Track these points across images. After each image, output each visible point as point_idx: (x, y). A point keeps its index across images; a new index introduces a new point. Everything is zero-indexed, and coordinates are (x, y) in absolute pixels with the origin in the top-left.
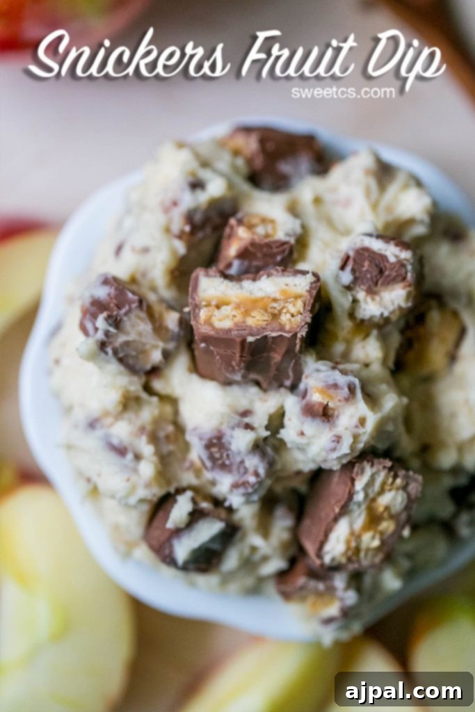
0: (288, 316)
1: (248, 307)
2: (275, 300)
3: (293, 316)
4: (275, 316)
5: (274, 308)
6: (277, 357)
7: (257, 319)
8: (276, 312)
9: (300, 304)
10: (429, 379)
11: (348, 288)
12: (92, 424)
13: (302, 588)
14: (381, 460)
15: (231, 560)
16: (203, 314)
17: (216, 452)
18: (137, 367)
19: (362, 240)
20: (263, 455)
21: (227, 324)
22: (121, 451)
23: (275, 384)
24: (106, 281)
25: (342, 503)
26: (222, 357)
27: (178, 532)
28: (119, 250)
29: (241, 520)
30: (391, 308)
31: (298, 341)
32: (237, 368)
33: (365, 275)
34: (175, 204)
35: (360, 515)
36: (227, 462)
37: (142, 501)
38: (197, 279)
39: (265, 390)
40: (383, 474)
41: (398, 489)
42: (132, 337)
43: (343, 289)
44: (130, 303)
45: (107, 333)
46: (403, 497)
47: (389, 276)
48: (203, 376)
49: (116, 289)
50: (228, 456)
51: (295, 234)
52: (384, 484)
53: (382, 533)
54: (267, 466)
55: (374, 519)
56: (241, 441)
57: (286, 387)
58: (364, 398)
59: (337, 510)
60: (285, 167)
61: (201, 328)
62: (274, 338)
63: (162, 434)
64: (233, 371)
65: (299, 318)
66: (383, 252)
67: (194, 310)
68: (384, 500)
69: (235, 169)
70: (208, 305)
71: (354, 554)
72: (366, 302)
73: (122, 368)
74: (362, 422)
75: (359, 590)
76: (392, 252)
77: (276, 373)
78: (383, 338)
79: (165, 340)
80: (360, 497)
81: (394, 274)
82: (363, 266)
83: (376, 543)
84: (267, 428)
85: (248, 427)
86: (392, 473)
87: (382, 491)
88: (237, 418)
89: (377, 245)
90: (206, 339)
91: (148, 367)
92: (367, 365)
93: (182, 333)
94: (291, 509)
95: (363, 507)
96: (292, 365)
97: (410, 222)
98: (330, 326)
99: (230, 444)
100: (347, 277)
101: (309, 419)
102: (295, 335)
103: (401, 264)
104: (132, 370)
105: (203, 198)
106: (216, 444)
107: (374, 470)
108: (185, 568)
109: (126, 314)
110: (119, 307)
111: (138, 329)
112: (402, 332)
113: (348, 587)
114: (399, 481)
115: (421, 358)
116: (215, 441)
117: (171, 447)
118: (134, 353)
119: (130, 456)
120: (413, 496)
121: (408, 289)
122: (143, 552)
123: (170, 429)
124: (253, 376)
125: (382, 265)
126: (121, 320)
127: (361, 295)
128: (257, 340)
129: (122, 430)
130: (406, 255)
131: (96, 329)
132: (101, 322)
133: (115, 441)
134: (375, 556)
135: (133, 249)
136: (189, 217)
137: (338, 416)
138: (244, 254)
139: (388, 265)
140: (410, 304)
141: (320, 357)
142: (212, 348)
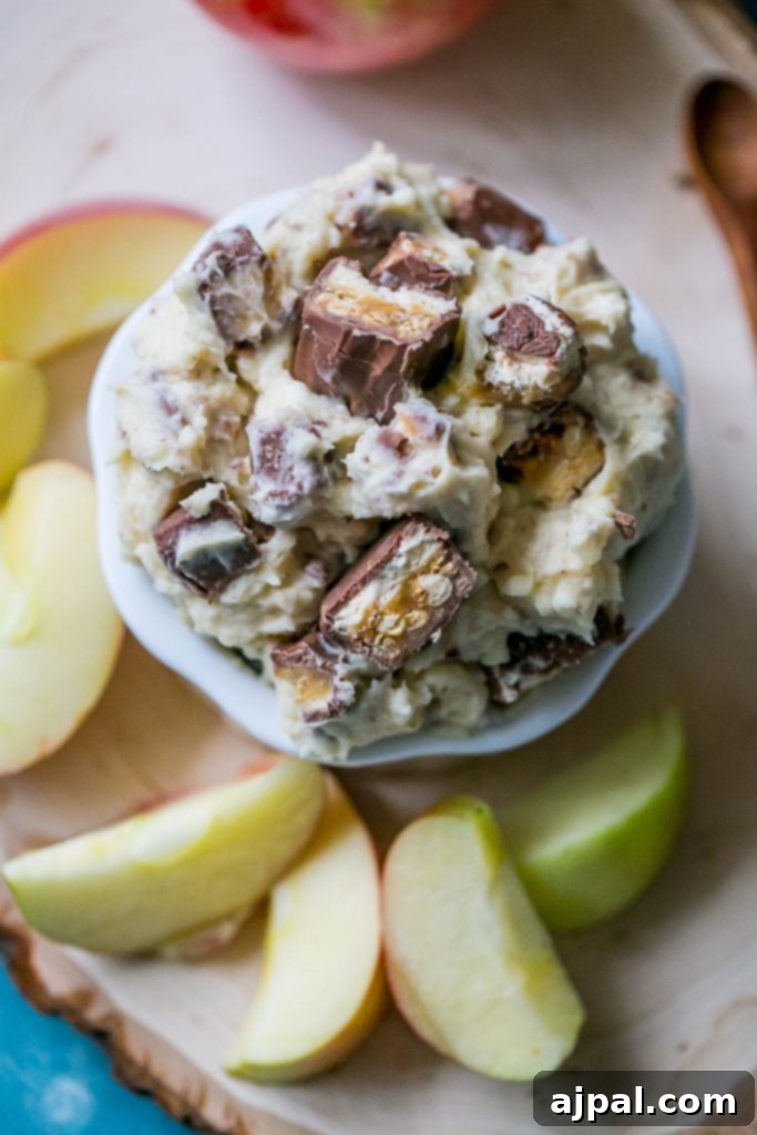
0: (408, 328)
1: (372, 305)
2: (403, 311)
3: (413, 330)
4: (393, 324)
5: (398, 317)
6: (378, 369)
8: (398, 320)
9: (426, 322)
10: (542, 505)
11: (490, 340)
15: (236, 592)
16: (321, 297)
17: (269, 451)
18: (230, 331)
19: (527, 300)
20: (317, 470)
22: (170, 409)
26: (321, 345)
27: (192, 522)
29: (267, 552)
30: (526, 382)
31: (406, 358)
32: (330, 363)
33: (513, 333)
34: (351, 195)
35: (393, 587)
36: (276, 466)
38: (335, 265)
39: (352, 414)
41: (445, 575)
42: (238, 292)
43: (482, 337)
44: (251, 254)
45: (213, 275)
46: (447, 587)
47: (538, 344)
48: (294, 376)
49: (245, 239)
50: (279, 457)
51: (461, 271)
52: (432, 560)
53: (408, 624)
54: (315, 483)
55: (406, 601)
57: (376, 420)
63: (223, 418)
64: (326, 367)
66: (543, 318)
67: (315, 290)
70: (332, 292)
71: (368, 630)
72: (501, 363)
73: (212, 322)
74: (436, 472)
77: (371, 393)
78: (506, 421)
79: (271, 316)
80: (399, 562)
81: (543, 344)
82: (514, 322)
83: (397, 631)
86: (446, 552)
87: (426, 570)
91: (241, 337)
92: (473, 434)
93: (293, 318)
96: (391, 390)
97: (595, 327)
98: (451, 376)
99: (287, 441)
101: (381, 448)
102: (404, 347)
104: (223, 331)
105: (383, 201)
106: (274, 440)
107: (428, 537)
109: (242, 263)
111: (247, 286)
113: (349, 677)
114: (450, 566)
115: (542, 474)
116: (273, 436)
117: (227, 437)
118: (232, 313)
119: (177, 417)
120: (459, 594)
121: (553, 368)
122: (148, 551)
123: (236, 419)
124: (346, 389)
125: (535, 330)
126: (233, 268)
127: (499, 354)
128: (362, 337)
129: (183, 391)
133: (170, 399)
135: (286, 223)
136: (360, 215)
137: (413, 458)
139: (541, 332)
140: (546, 387)
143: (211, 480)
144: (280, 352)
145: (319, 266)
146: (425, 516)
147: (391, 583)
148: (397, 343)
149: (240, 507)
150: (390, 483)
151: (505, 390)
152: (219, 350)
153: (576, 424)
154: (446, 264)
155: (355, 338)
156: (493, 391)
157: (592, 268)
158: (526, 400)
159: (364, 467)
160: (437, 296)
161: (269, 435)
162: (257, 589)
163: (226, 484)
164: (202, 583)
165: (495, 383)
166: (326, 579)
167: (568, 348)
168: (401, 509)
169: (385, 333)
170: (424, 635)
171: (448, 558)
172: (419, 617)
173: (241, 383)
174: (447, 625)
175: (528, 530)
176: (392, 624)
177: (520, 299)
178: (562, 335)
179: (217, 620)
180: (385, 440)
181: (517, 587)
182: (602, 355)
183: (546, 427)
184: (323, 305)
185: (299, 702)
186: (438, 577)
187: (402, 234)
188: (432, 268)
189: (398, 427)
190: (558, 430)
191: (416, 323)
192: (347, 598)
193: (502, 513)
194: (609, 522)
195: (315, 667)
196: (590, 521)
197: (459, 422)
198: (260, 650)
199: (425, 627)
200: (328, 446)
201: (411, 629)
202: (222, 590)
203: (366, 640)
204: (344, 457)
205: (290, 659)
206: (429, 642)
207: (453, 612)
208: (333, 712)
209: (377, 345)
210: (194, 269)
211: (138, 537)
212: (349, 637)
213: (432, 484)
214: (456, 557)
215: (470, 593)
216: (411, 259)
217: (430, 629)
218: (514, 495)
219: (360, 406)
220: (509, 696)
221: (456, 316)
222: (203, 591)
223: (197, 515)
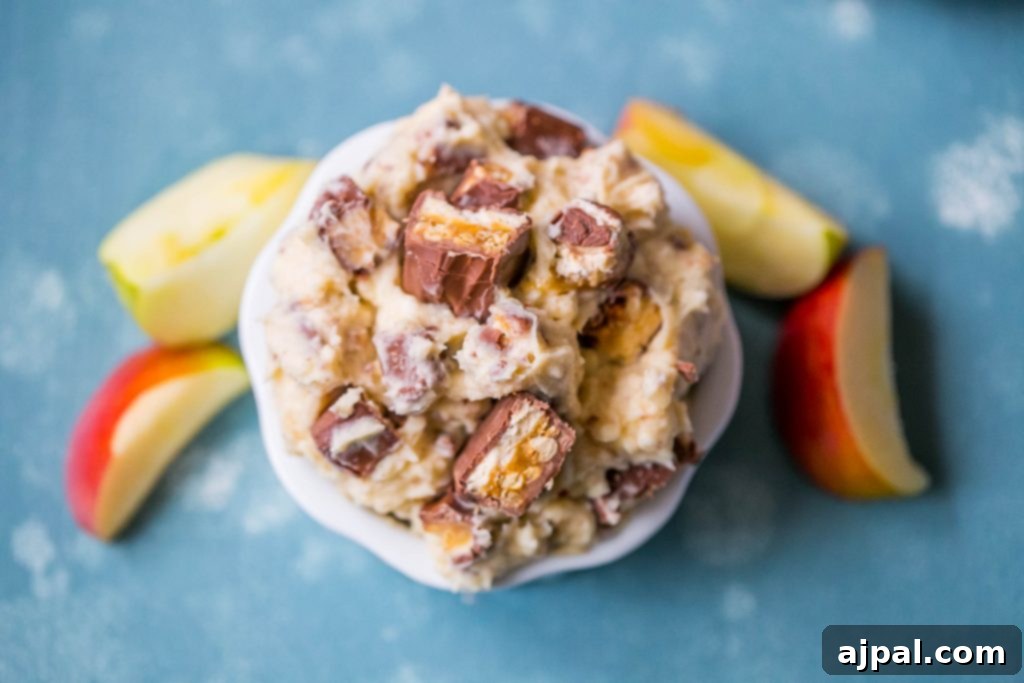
0: (492, 244)
1: (458, 229)
2: (485, 229)
3: (496, 245)
4: (480, 242)
5: (482, 235)
6: (472, 279)
7: (463, 241)
8: (483, 238)
9: (505, 237)
10: (617, 363)
11: (555, 242)
12: (295, 306)
13: (442, 516)
14: (541, 403)
16: (418, 227)
18: (348, 263)
20: (436, 368)
21: (436, 238)
22: (311, 333)
23: (467, 313)
24: (344, 179)
25: (496, 433)
27: (341, 422)
28: (367, 165)
30: (590, 269)
31: (493, 269)
36: (402, 368)
37: (315, 383)
39: (456, 316)
40: (540, 415)
41: (550, 436)
44: (357, 199)
45: (328, 222)
46: (553, 446)
47: (593, 238)
50: (404, 361)
52: (538, 426)
53: (526, 478)
55: (522, 461)
56: (418, 348)
57: (476, 318)
58: (538, 337)
59: (489, 439)
60: (544, 144)
61: (412, 236)
62: (474, 259)
63: (353, 333)
64: (430, 283)
65: (500, 247)
68: (536, 443)
69: (496, 128)
70: (426, 221)
71: (495, 489)
74: (531, 358)
75: (494, 535)
76: (602, 218)
78: (580, 303)
80: (512, 432)
81: (598, 237)
82: (571, 223)
83: (518, 485)
84: (446, 344)
85: (429, 337)
86: (548, 418)
87: (534, 435)
88: (422, 329)
89: (590, 209)
90: (414, 248)
91: (358, 266)
93: (397, 244)
94: (453, 440)
95: (515, 444)
97: (638, 214)
98: (531, 275)
100: (555, 231)
101: (484, 344)
102: (490, 261)
103: (608, 230)
104: (343, 264)
105: (454, 136)
106: (397, 347)
107: (532, 409)
108: (337, 463)
109: (351, 208)
110: (347, 200)
112: (601, 307)
114: (553, 429)
115: (613, 339)
116: (396, 345)
117: (358, 348)
119: (316, 340)
120: (563, 450)
123: (363, 332)
125: (590, 227)
127: (565, 251)
129: (318, 317)
130: (615, 223)
131: (320, 215)
132: (326, 209)
133: (308, 324)
134: (514, 499)
136: (438, 152)
137: (511, 348)
138: (474, 192)
139: (595, 228)
140: (608, 270)
141: (514, 295)
142: (416, 257)
143: (351, 386)
144: (390, 272)
145: (412, 199)
146: (527, 392)
147: (509, 448)
148: (484, 258)
149: (377, 402)
150: (496, 373)
151: (575, 279)
152: (341, 279)
153: (634, 295)
154: (512, 183)
155: (450, 258)
156: (566, 281)
157: (629, 165)
158: (593, 283)
159: (473, 361)
160: (510, 213)
161: (392, 343)
162: (400, 466)
163: (363, 386)
164: (356, 468)
165: (566, 274)
166: (454, 449)
167: (619, 235)
168: (508, 389)
169: (475, 252)
170: (540, 485)
171: (551, 423)
172: (534, 472)
173: (363, 301)
174: (558, 476)
175: (609, 386)
176: (513, 481)
177: (574, 203)
178: (612, 227)
179: (371, 493)
180: (487, 337)
181: (608, 434)
182: (647, 235)
183: (612, 301)
184: (421, 234)
185: (447, 549)
186: (544, 439)
187: (474, 162)
188: (503, 187)
189: (495, 324)
190: (622, 301)
191: (497, 239)
192: (475, 464)
193: (587, 375)
194: (673, 371)
195: (455, 522)
196: (659, 373)
197: (543, 312)
198: (409, 511)
199: (539, 479)
200: (442, 347)
201: (528, 482)
202: (372, 470)
203: (495, 496)
204: (455, 354)
205: (435, 518)
206: (544, 490)
207: (560, 465)
208: (475, 555)
209: (469, 262)
210: (311, 217)
211: (297, 437)
212: (480, 495)
213: (529, 367)
214: (557, 421)
215: (573, 447)
216: (484, 182)
217: (544, 480)
218: (594, 358)
219: (462, 309)
220: (612, 518)
221: (529, 227)
222: (358, 473)
223: (345, 415)
